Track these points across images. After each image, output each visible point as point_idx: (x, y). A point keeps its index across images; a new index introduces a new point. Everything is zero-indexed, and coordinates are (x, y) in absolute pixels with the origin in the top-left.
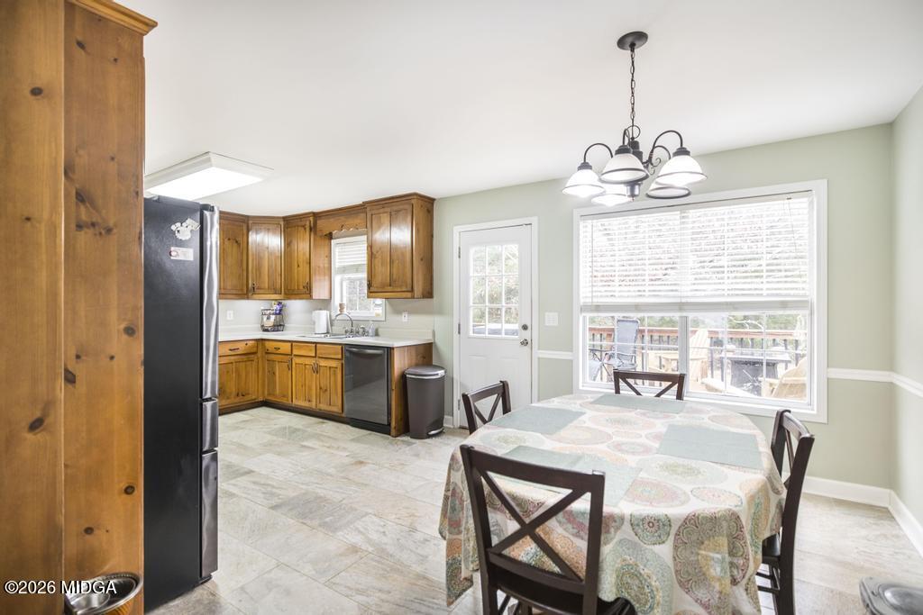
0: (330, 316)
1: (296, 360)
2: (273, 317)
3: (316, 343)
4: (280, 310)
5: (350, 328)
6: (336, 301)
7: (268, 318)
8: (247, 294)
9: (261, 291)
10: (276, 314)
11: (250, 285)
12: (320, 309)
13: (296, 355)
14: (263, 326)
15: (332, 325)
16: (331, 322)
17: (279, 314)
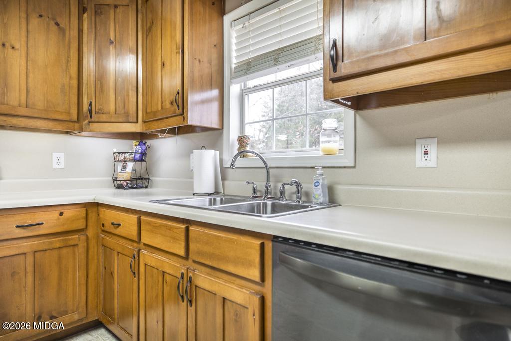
0: (221, 161)
1: (147, 257)
2: (130, 165)
3: (187, 222)
4: (143, 154)
5: (264, 184)
6: (232, 133)
7: (124, 167)
8: (78, 121)
9: (104, 118)
10: (135, 160)
11: (86, 107)
12: (203, 147)
13: (147, 245)
14: (115, 180)
15: (223, 179)
16: (222, 173)
17: (141, 160)
